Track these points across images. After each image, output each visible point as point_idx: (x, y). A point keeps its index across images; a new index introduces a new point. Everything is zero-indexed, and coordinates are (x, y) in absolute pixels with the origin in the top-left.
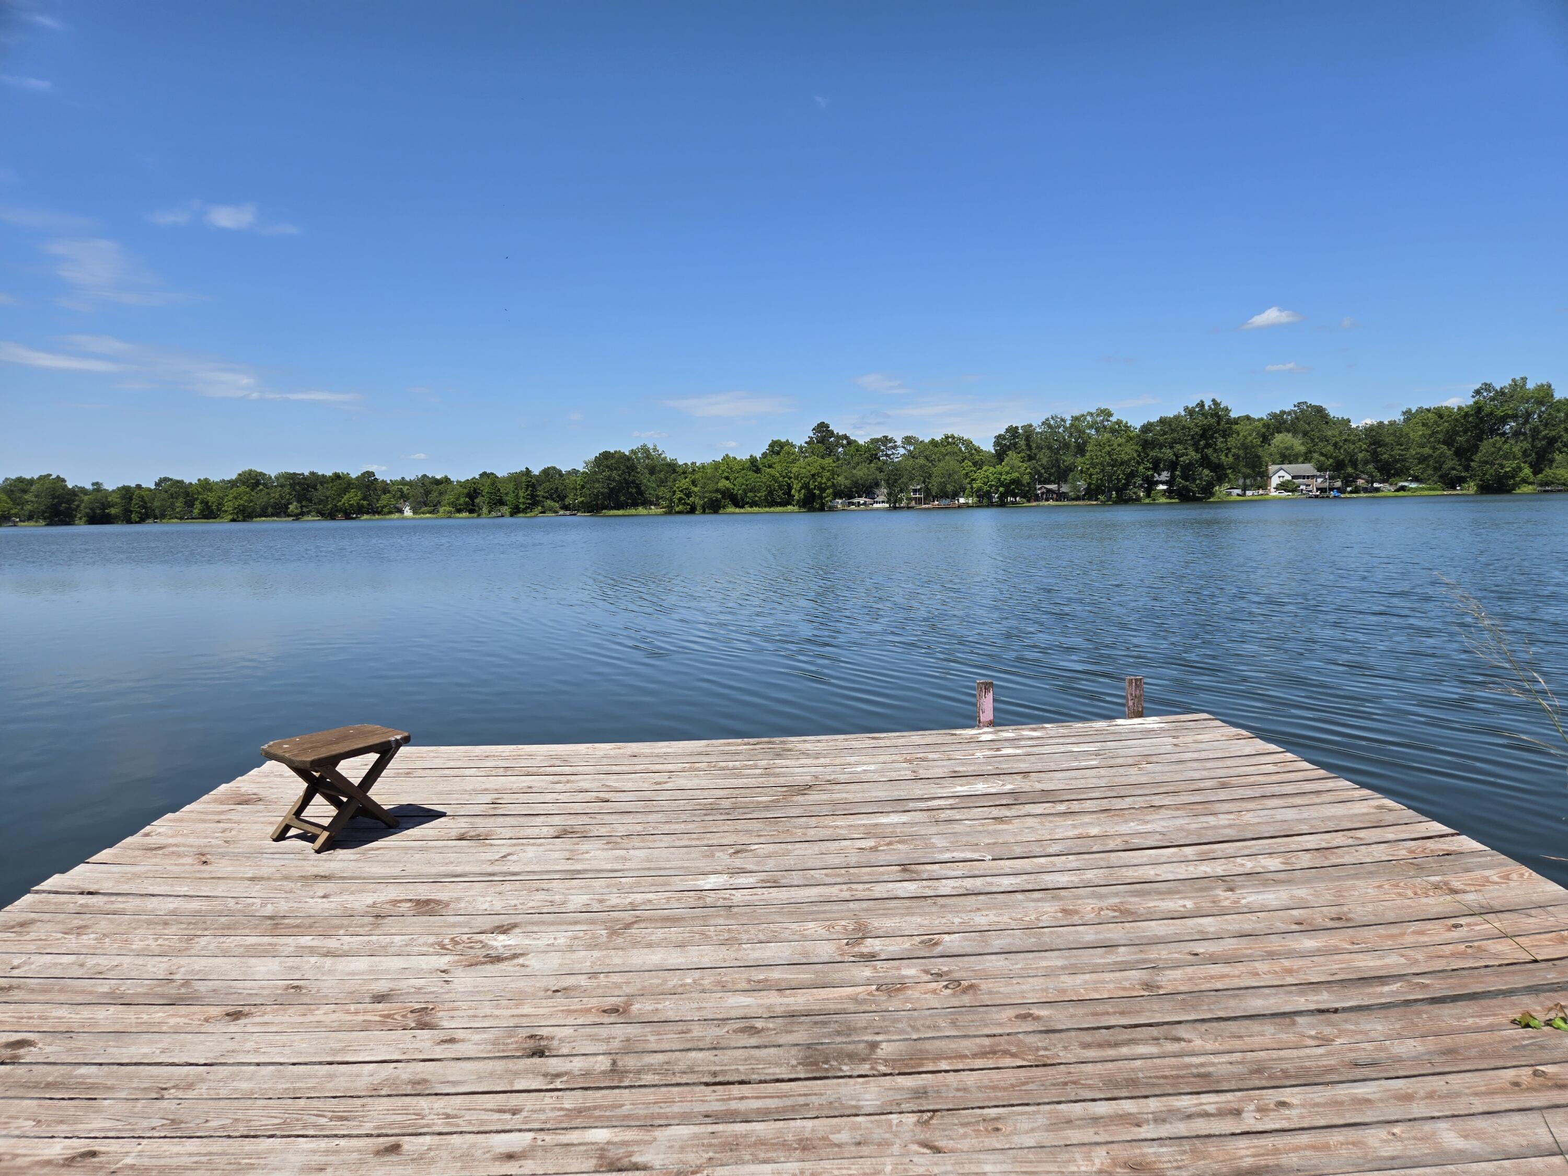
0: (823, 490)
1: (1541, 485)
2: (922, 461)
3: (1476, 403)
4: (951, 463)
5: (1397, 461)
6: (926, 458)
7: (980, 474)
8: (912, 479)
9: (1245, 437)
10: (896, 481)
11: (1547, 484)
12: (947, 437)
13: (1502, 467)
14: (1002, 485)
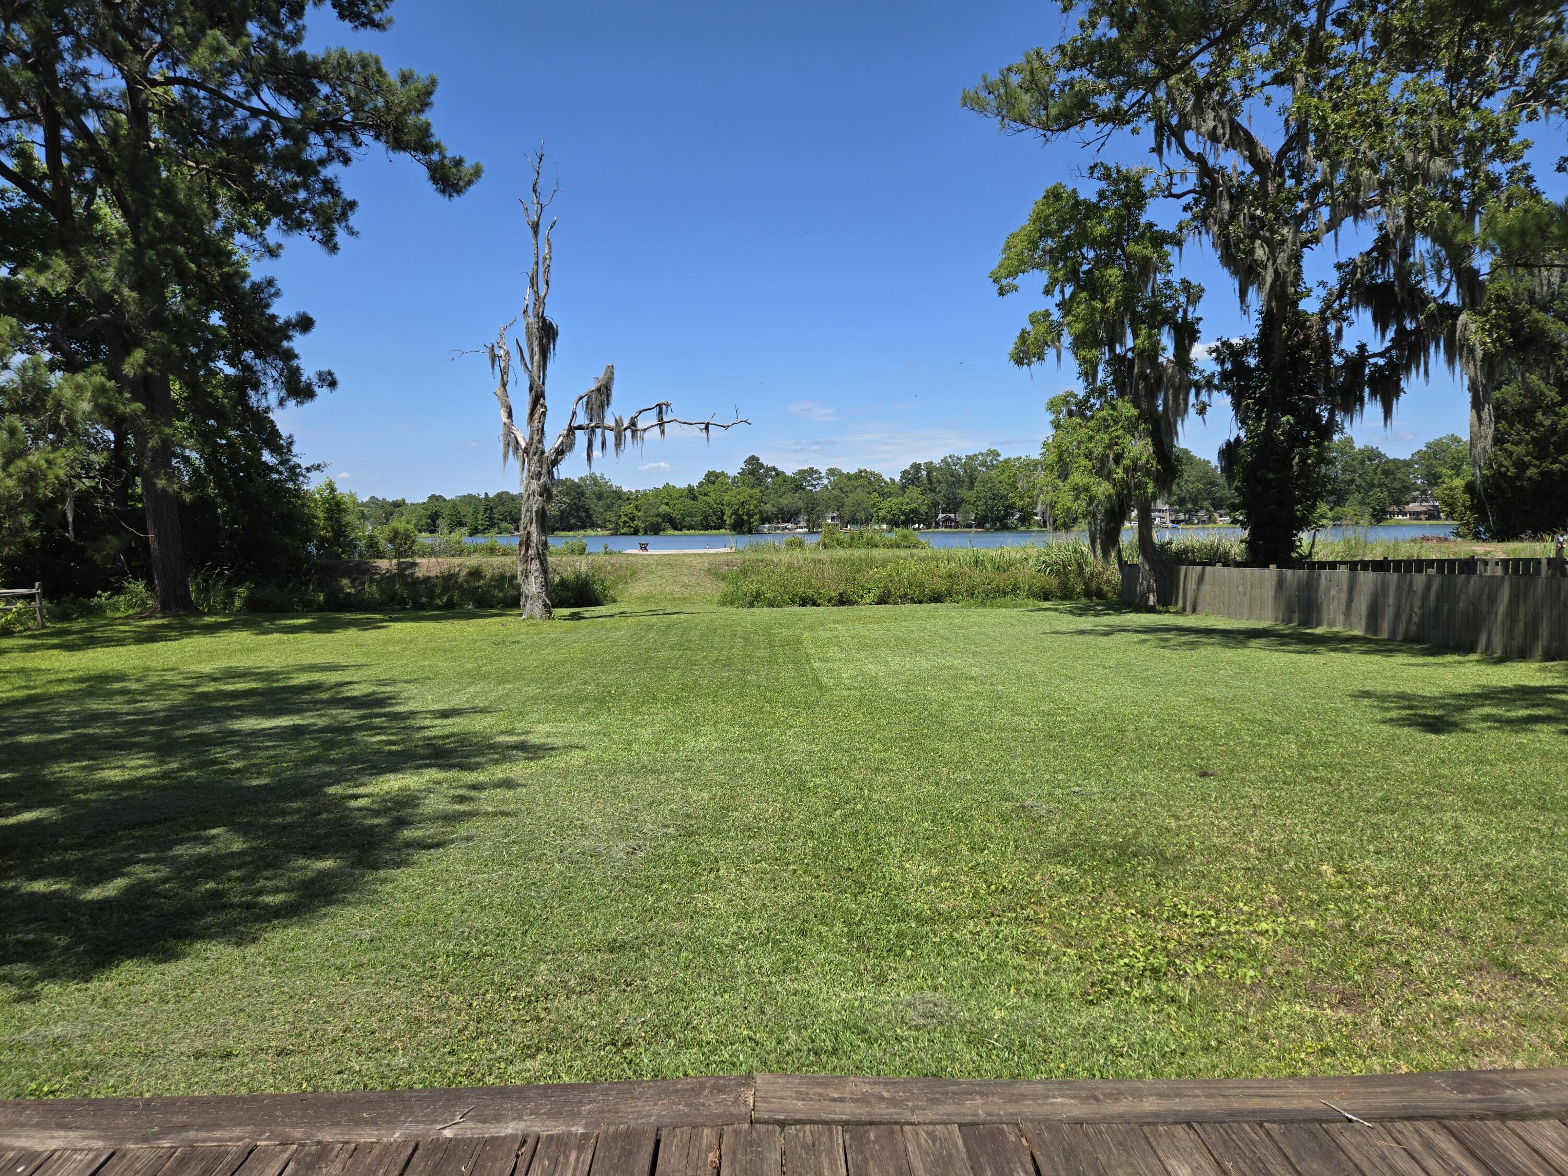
0: (751, 516)
1: (1332, 520)
2: (836, 492)
4: (860, 494)
6: (841, 489)
7: (885, 504)
8: (828, 507)
10: (813, 509)
11: (1337, 519)
12: (861, 472)
14: (903, 514)
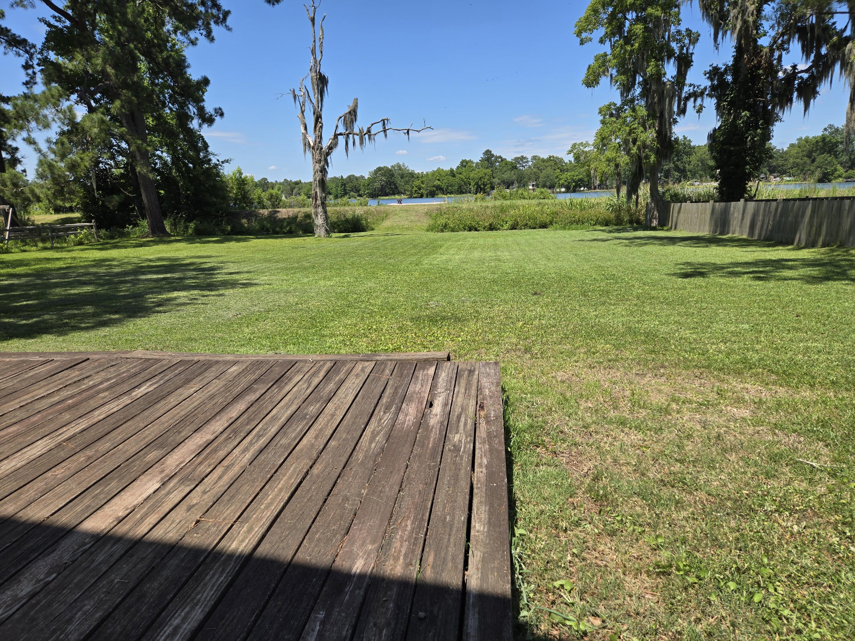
0: (485, 185)
1: (846, 178)
2: (535, 170)
3: (822, 135)
4: (549, 171)
5: (779, 167)
6: (538, 168)
7: (564, 176)
8: (530, 179)
9: (701, 155)
10: (521, 180)
11: (849, 178)
12: (550, 157)
13: (826, 169)
14: (574, 182)
